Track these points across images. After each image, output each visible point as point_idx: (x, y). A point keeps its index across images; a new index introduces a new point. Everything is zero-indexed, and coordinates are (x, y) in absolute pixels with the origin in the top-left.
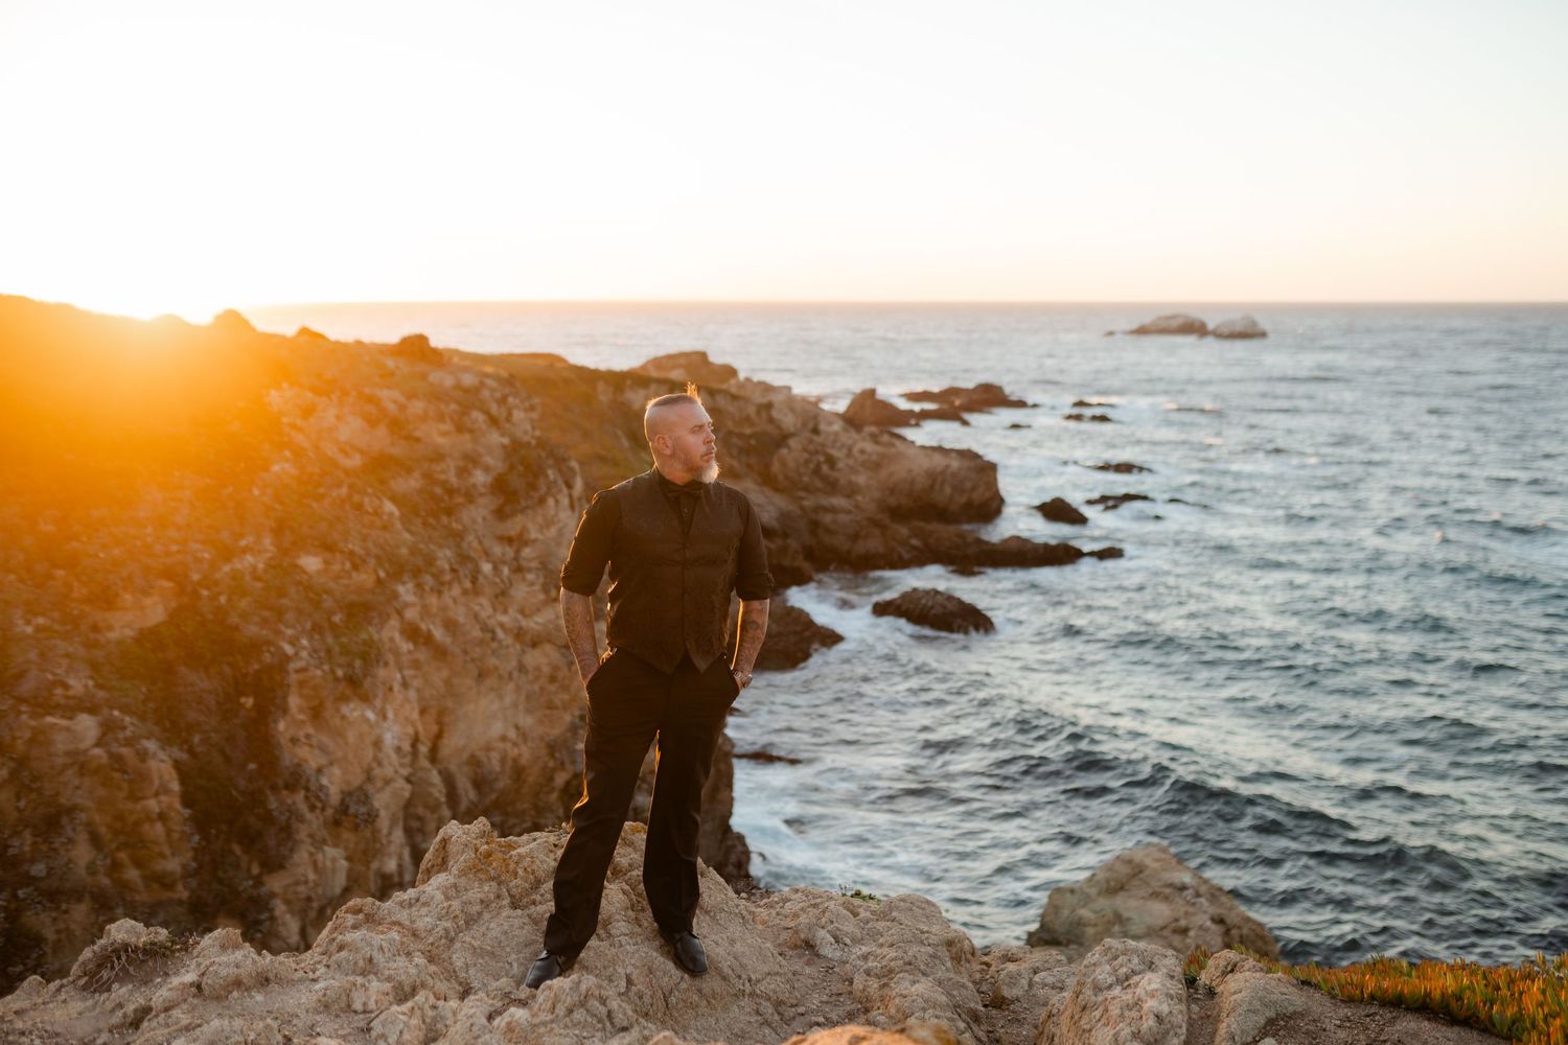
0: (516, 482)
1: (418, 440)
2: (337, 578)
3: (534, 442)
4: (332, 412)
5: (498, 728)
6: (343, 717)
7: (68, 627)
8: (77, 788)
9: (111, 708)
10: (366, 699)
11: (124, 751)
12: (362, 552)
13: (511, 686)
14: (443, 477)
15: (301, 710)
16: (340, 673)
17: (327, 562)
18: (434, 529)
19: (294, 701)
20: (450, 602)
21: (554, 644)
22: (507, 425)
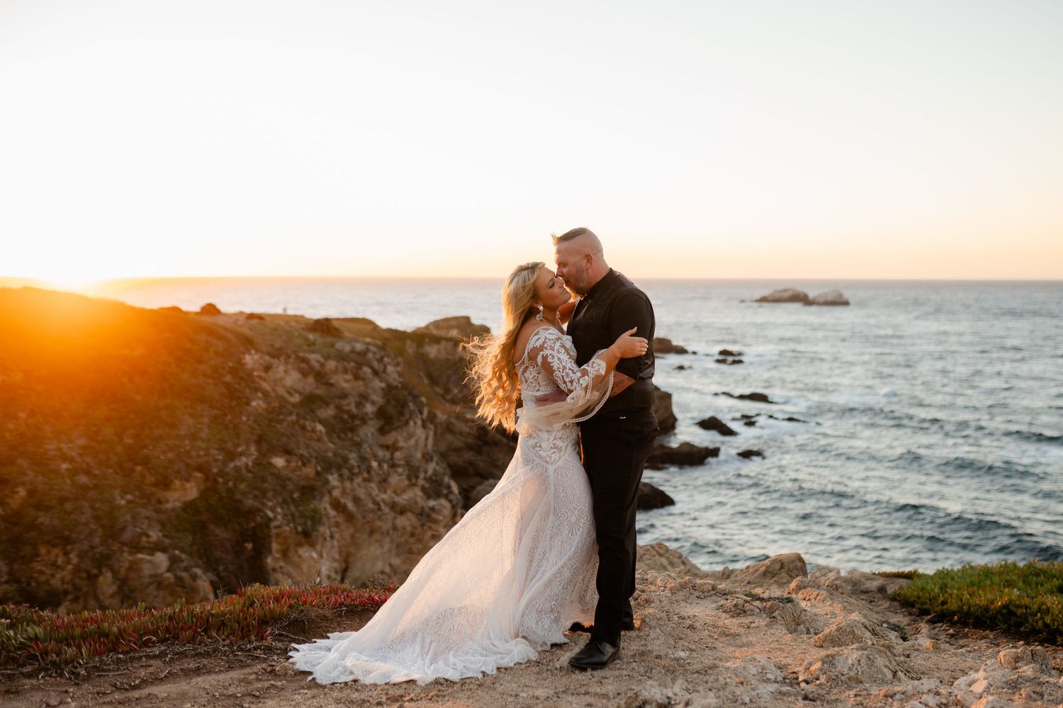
0: (391, 410)
1: (332, 385)
2: (294, 471)
3: (400, 386)
4: (282, 368)
5: (379, 565)
6: (300, 556)
7: (145, 501)
8: (156, 597)
9: (174, 549)
10: (312, 545)
11: (184, 575)
12: (307, 455)
13: (387, 540)
14: (347, 408)
15: (278, 552)
16: (300, 529)
17: (288, 461)
18: (344, 440)
19: (275, 546)
20: (356, 485)
21: (413, 513)
22: (384, 375)
